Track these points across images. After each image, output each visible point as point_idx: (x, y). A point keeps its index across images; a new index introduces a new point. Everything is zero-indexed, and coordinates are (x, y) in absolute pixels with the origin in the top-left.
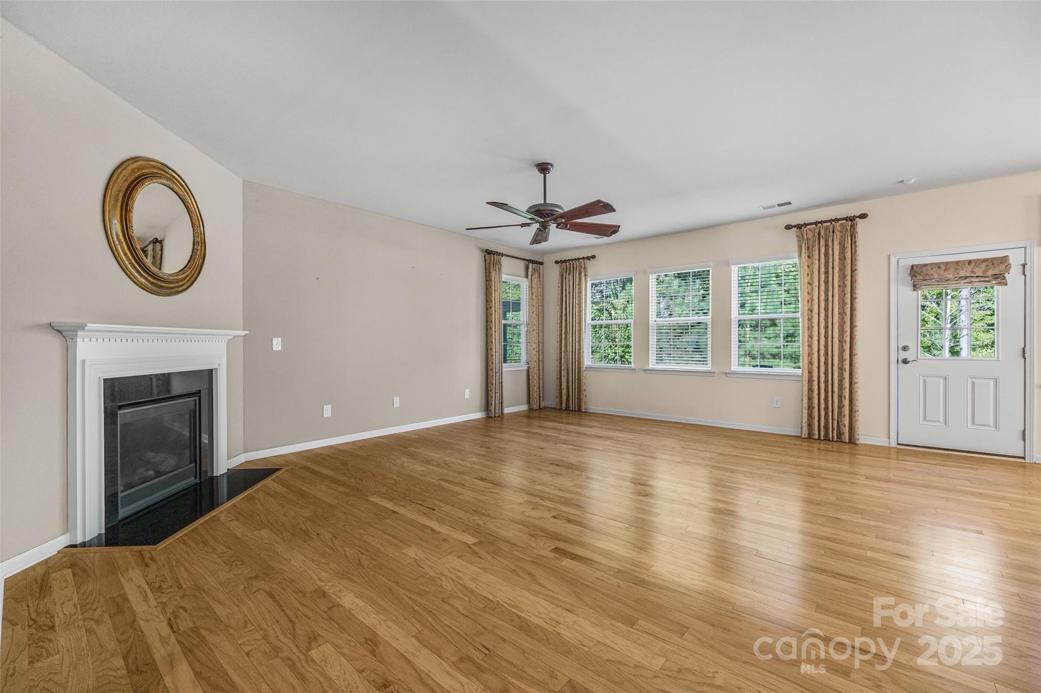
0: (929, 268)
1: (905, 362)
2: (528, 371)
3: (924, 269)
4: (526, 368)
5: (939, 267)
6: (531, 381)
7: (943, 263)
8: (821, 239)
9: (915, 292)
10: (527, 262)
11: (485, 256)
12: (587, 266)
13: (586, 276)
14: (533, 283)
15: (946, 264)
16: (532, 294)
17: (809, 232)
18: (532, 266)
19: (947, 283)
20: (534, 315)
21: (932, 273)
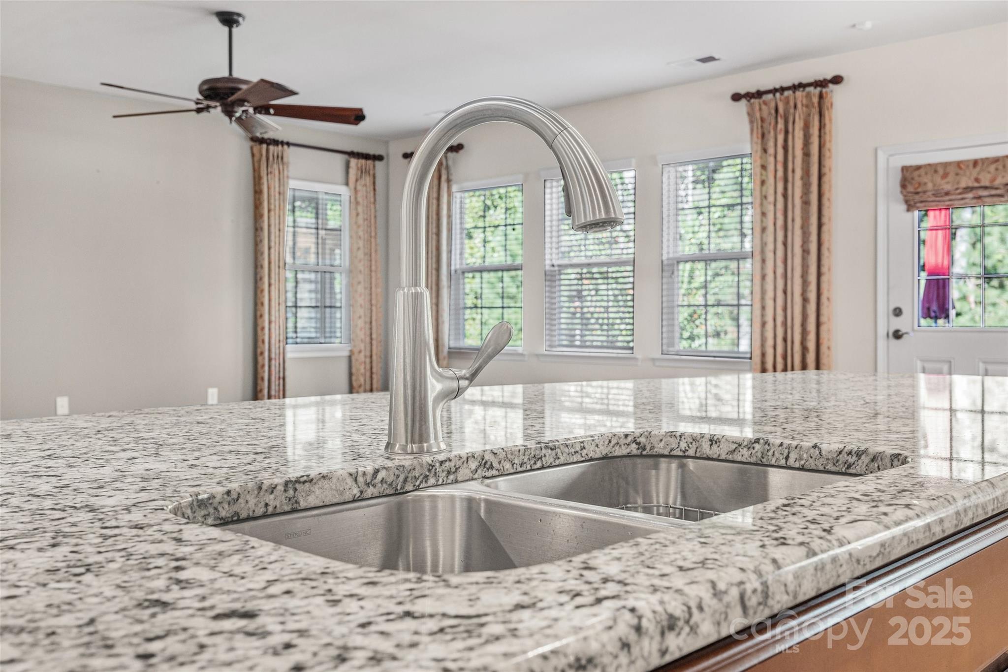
0: (922, 171)
1: (897, 335)
2: (350, 357)
3: (916, 173)
4: (347, 354)
5: (936, 171)
6: (354, 378)
7: (941, 164)
8: (779, 120)
9: (909, 214)
10: (345, 157)
11: (252, 148)
12: (450, 163)
13: (449, 181)
14: (360, 195)
15: (946, 165)
16: (358, 215)
17: (764, 107)
18: (357, 164)
19: (947, 198)
20: (360, 254)
21: (926, 180)
